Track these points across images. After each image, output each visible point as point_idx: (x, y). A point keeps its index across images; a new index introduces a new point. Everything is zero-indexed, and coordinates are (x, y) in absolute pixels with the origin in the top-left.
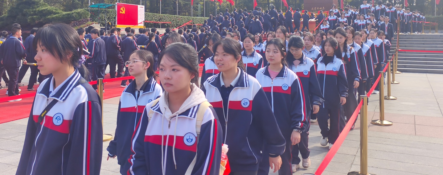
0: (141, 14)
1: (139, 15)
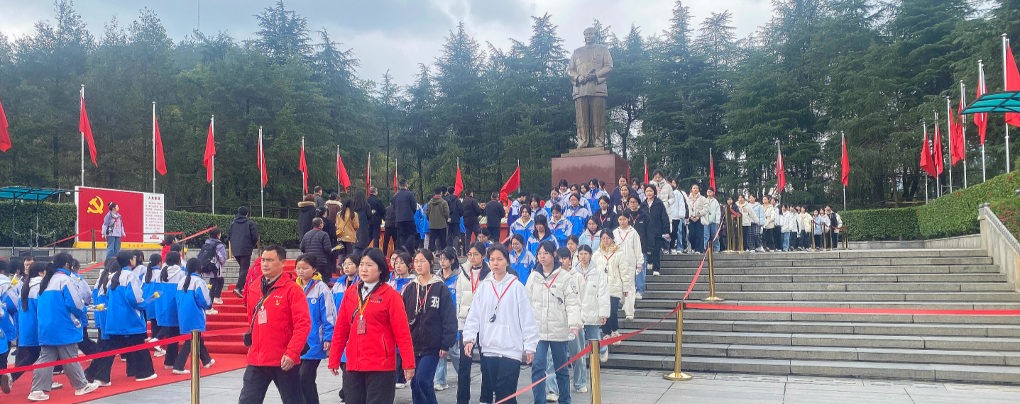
0: (153, 215)
1: (148, 218)
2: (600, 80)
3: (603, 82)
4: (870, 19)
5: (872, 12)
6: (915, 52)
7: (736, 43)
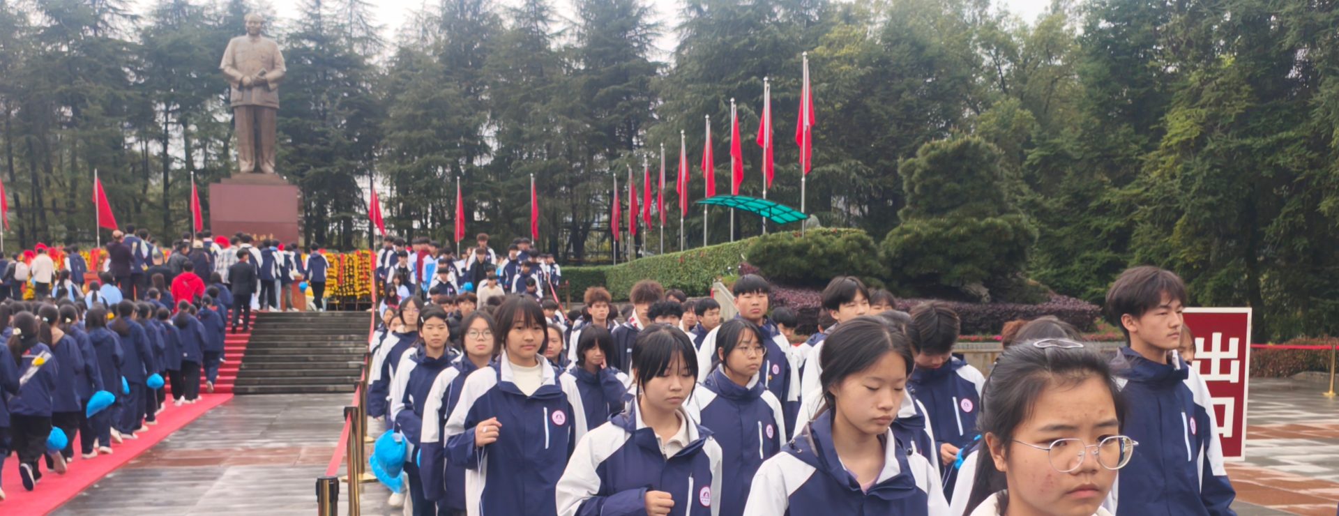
2: (271, 86)
3: (274, 90)
4: (552, 36)
5: (555, 28)
6: (602, 92)
7: (376, 29)
